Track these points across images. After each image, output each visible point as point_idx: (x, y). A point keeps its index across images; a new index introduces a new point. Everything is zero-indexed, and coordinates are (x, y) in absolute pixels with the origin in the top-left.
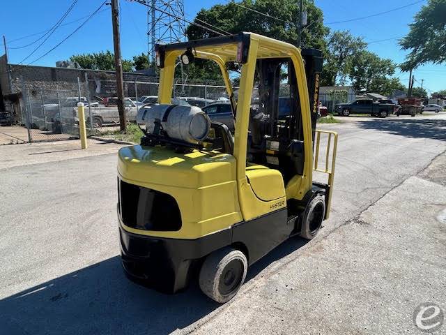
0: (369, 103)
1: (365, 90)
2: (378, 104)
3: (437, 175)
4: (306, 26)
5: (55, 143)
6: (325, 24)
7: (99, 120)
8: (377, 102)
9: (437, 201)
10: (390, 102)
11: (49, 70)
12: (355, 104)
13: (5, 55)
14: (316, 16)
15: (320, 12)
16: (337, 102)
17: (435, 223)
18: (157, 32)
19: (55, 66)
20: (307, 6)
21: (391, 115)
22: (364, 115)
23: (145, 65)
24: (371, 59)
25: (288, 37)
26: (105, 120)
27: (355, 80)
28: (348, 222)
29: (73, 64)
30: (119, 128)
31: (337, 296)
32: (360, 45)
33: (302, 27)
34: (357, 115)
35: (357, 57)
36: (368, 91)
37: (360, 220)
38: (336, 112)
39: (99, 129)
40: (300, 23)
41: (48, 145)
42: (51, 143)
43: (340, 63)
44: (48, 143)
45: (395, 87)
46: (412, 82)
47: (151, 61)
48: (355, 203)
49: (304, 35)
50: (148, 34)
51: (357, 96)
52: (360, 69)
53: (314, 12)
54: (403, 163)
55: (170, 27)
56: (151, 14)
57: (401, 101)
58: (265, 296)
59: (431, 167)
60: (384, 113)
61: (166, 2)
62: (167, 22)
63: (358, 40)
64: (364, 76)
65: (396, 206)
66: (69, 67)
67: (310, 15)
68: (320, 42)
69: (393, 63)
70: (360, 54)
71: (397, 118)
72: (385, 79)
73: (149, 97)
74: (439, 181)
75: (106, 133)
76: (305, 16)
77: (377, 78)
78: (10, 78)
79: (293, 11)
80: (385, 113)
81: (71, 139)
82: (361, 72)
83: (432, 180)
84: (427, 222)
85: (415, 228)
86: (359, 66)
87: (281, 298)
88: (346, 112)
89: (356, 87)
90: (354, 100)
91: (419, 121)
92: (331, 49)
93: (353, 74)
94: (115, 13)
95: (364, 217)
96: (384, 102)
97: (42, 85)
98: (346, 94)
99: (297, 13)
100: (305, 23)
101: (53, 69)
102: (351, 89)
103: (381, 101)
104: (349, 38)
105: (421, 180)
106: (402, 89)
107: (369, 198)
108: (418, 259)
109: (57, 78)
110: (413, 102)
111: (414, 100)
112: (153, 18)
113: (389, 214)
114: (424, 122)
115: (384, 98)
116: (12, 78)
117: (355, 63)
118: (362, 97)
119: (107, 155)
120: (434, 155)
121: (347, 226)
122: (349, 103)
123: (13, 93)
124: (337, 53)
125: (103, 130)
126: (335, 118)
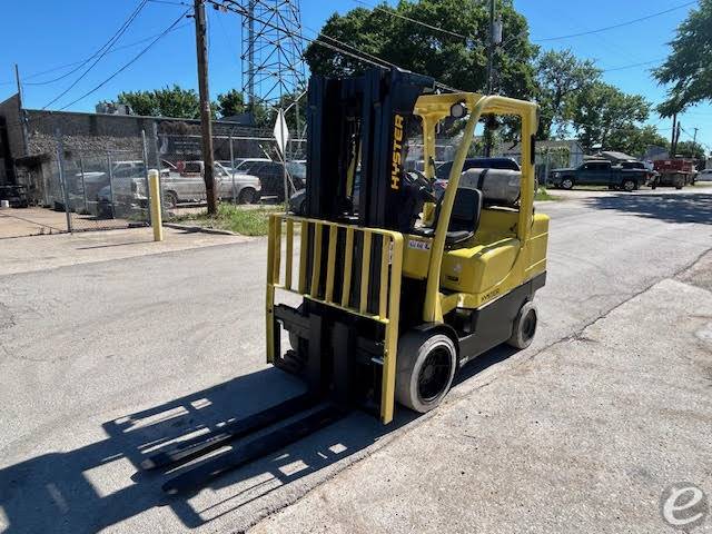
0: (604, 167)
1: (599, 146)
2: (619, 170)
3: (705, 278)
4: (501, 45)
5: (109, 233)
6: (532, 41)
7: (171, 197)
8: (619, 166)
9: (699, 312)
10: (639, 165)
11: (86, 118)
12: (581, 169)
13: (18, 95)
14: (516, 27)
15: (524, 21)
16: (552, 166)
17: (692, 340)
18: (256, 55)
19: (94, 112)
20: (502, 11)
21: (642, 187)
22: (596, 188)
23: (238, 108)
24: (609, 95)
25: (471, 61)
26: (181, 197)
27: (582, 131)
28: (566, 339)
29: (122, 108)
30: (205, 209)
31: (547, 424)
32: (590, 72)
33: (494, 46)
34: (587, 187)
35: (585, 91)
36: (605, 148)
37: (582, 336)
38: (551, 182)
39: (174, 211)
40: (491, 40)
41: (100, 236)
42: (103, 233)
43: (557, 103)
44: (98, 233)
45: (650, 141)
46: (676, 132)
47: (246, 101)
48: (576, 315)
49: (498, 58)
50: (243, 58)
51: (586, 157)
52: (590, 111)
53: (514, 21)
54: (655, 261)
55: (279, 46)
56: (247, 25)
57: (659, 165)
58: (450, 423)
59: (697, 267)
60: (630, 185)
61: (272, 5)
62: (272, 39)
63: (587, 64)
64: (597, 124)
65: (637, 319)
66: (116, 113)
67: (507, 25)
68: (523, 69)
69: (645, 102)
70: (590, 87)
71: (652, 192)
72: (632, 127)
73: (246, 160)
74: (706, 286)
75: (186, 218)
76: (499, 28)
77: (620, 126)
78: (26, 131)
79: (479, 20)
80: (632, 185)
81: (131, 226)
82: (593, 117)
83: (696, 285)
84: (680, 340)
85: (661, 346)
86: (589, 107)
87: (473, 426)
88: (568, 183)
89: (585, 142)
90: (581, 163)
91: (689, 197)
92: (541, 78)
93: (579, 121)
94: (201, 30)
95: (588, 333)
96: (631, 165)
97: (75, 142)
98: (567, 154)
99: (486, 24)
100: (498, 38)
101: (92, 117)
102: (575, 146)
103: (626, 165)
104: (571, 61)
105: (679, 284)
106: (661, 144)
107: (598, 307)
108: (662, 382)
109: (99, 131)
110: (678, 165)
111: (681, 162)
112: (251, 32)
113: (626, 329)
114: (696, 197)
115: (630, 160)
116: (28, 131)
117: (582, 101)
118: (594, 158)
119: (196, 250)
120: (704, 249)
121: (564, 343)
122: (572, 167)
123: (30, 154)
124: (551, 86)
125: (181, 212)
126: (549, 192)
